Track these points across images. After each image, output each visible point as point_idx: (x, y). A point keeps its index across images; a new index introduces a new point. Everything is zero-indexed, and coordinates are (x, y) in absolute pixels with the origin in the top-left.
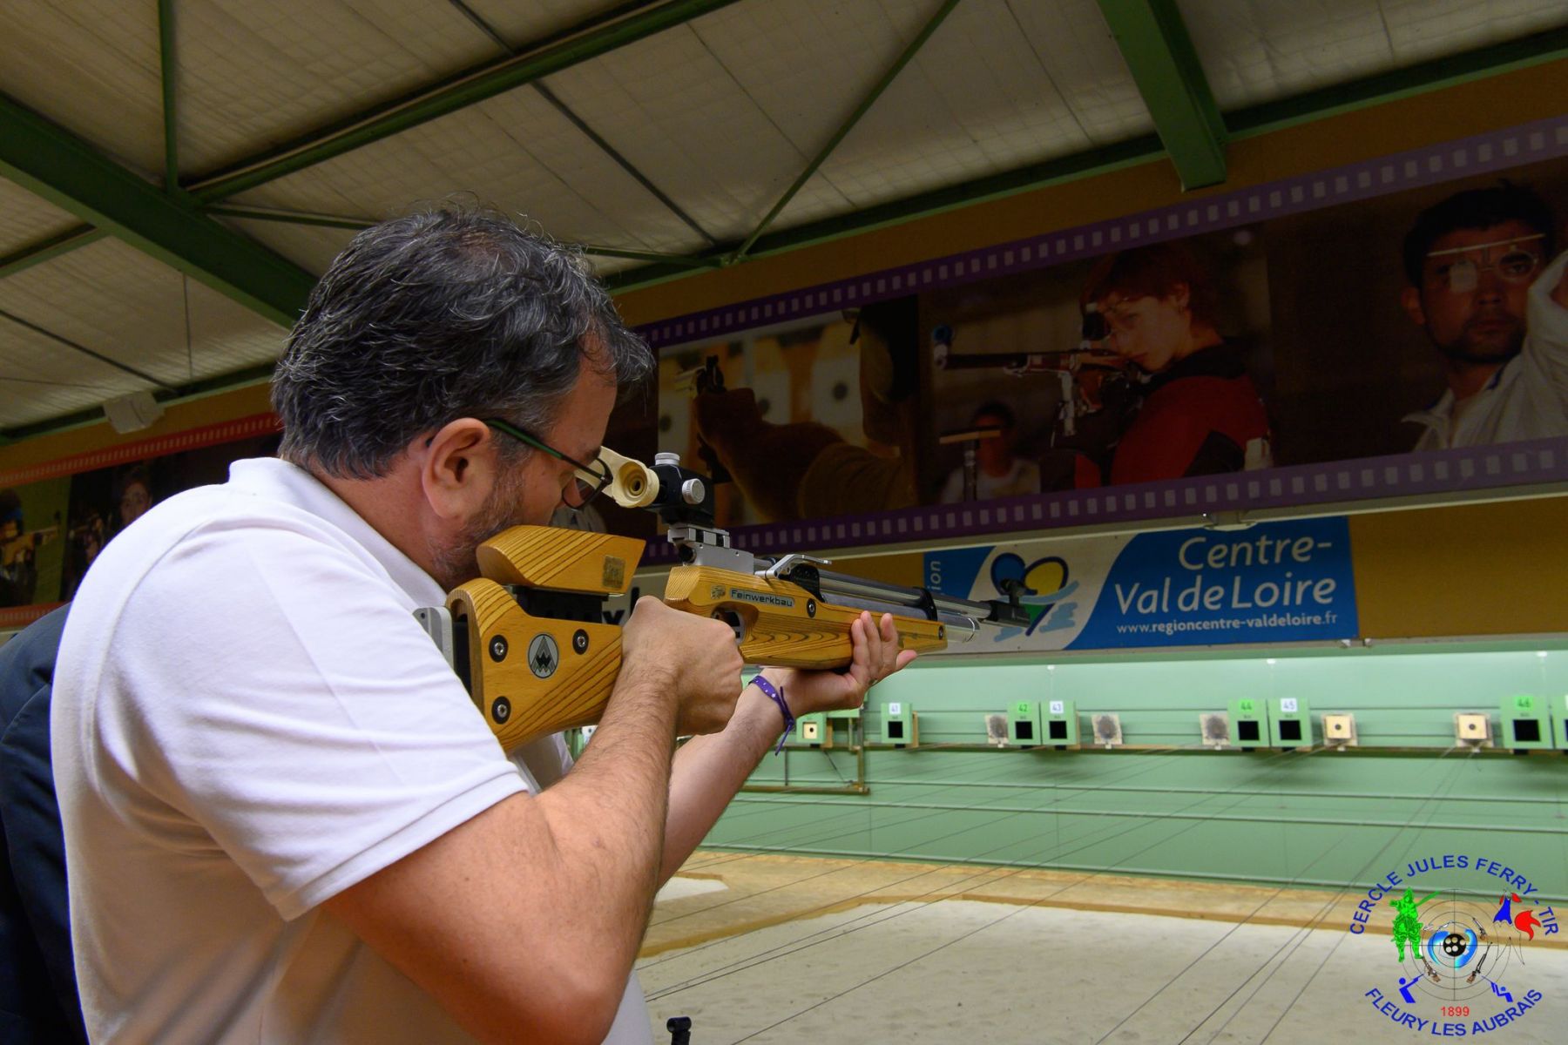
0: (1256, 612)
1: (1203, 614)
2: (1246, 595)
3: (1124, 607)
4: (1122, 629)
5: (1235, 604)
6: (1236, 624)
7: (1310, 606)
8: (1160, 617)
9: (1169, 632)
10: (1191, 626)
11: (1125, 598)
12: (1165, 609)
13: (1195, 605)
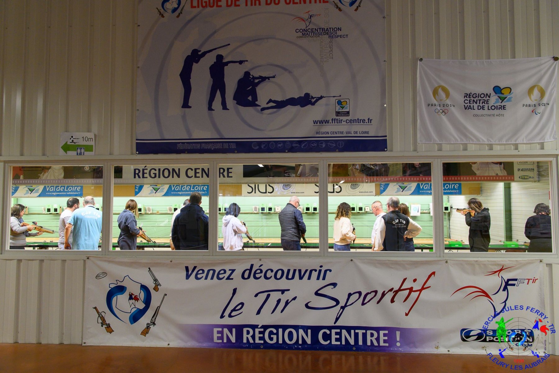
0: (68, 191)
1: (60, 192)
2: (67, 189)
3: (48, 190)
4: (47, 194)
5: (65, 190)
6: (65, 193)
7: (76, 191)
8: (53, 192)
9: (55, 194)
10: (58, 193)
11: (48, 188)
12: (54, 190)
13: (59, 190)
